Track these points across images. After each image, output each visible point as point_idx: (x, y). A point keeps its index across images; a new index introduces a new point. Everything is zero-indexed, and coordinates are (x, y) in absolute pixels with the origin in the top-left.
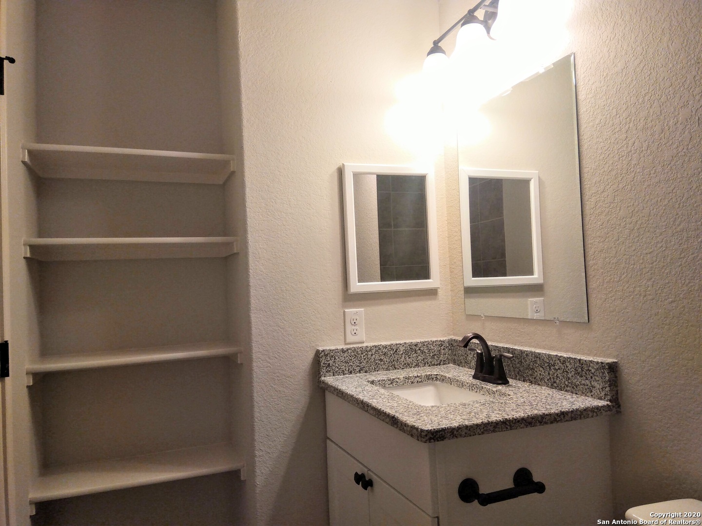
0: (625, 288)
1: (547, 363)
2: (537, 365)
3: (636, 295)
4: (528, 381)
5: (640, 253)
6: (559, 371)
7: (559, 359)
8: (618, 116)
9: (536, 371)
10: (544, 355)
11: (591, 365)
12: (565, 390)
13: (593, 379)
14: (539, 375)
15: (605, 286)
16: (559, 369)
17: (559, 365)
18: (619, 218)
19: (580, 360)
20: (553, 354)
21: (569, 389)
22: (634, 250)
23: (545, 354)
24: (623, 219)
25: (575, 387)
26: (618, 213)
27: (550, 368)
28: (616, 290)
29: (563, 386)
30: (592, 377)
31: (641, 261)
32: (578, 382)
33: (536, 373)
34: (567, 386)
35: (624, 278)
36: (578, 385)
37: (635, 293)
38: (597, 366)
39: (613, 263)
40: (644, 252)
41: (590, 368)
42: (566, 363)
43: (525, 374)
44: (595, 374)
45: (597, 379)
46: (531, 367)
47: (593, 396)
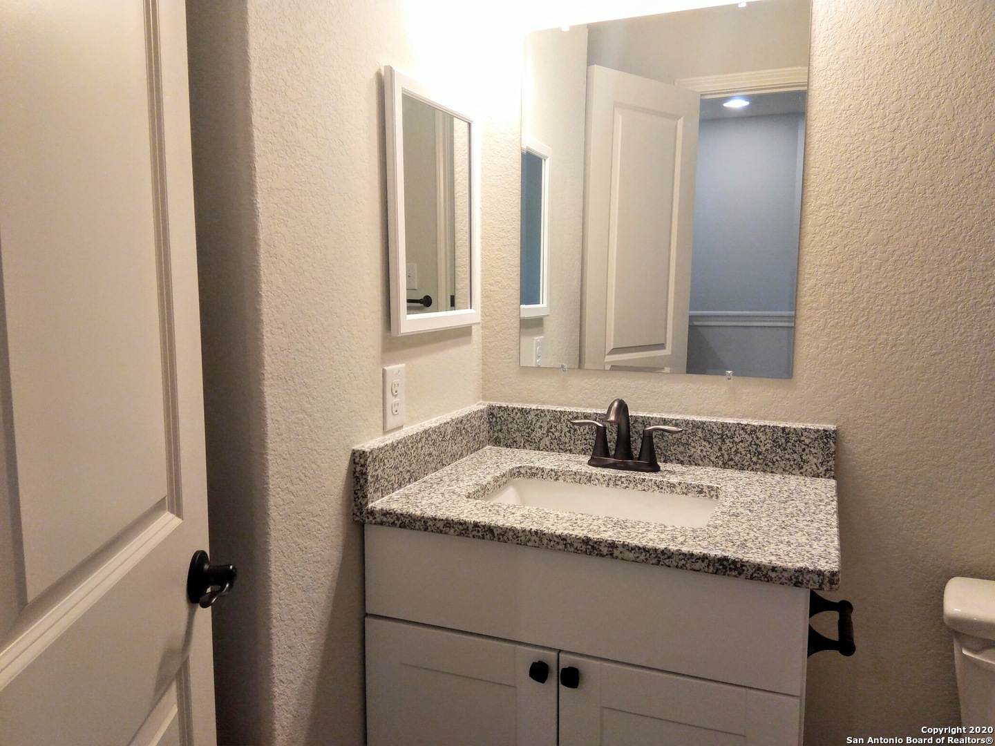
0: (864, 334)
1: (718, 434)
2: (697, 438)
3: (880, 344)
4: (674, 461)
5: (893, 292)
6: (741, 444)
7: (743, 429)
8: (882, 107)
9: (694, 447)
10: (713, 425)
11: (805, 434)
12: (750, 468)
13: (807, 451)
14: (699, 451)
15: (827, 331)
16: (742, 441)
17: (743, 436)
18: (865, 243)
19: (784, 429)
20: (731, 422)
21: (758, 466)
22: (884, 288)
23: (716, 423)
24: (872, 245)
25: (770, 464)
26: (865, 237)
27: (723, 441)
28: (846, 337)
29: (747, 464)
30: (804, 450)
31: (894, 302)
32: (777, 457)
33: (693, 450)
34: (755, 463)
35: (863, 322)
36: (777, 460)
37: (878, 342)
38: (816, 435)
39: (846, 302)
40: (902, 291)
41: (802, 438)
42: (758, 434)
43: (669, 452)
44: (811, 445)
45: (814, 451)
46: (685, 441)
47: (804, 474)
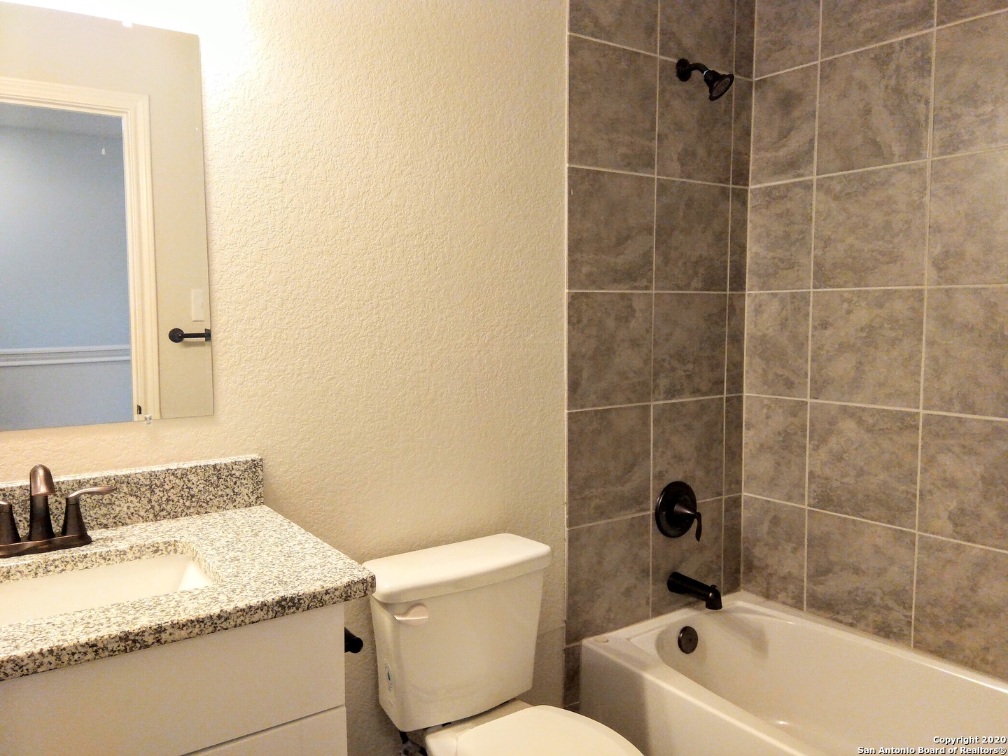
0: (274, 366)
1: (146, 486)
2: (122, 495)
3: (288, 374)
4: (96, 527)
5: (294, 327)
6: (172, 490)
7: (173, 474)
8: (270, 159)
9: (120, 506)
10: (139, 476)
11: (235, 467)
12: (184, 514)
13: (238, 483)
14: (125, 509)
15: (242, 365)
16: (173, 488)
17: (174, 482)
18: (268, 283)
19: (214, 467)
20: (160, 469)
21: (192, 510)
22: (287, 324)
23: (142, 474)
24: (274, 285)
25: (204, 504)
26: (267, 277)
27: (153, 491)
28: (259, 370)
29: (180, 510)
30: (235, 483)
31: (297, 336)
32: (211, 497)
33: (118, 509)
34: (189, 508)
35: (272, 355)
36: (211, 499)
37: (287, 372)
38: (246, 466)
39: (257, 337)
40: (301, 326)
41: (233, 472)
42: (189, 476)
43: (89, 518)
44: (242, 477)
45: (245, 482)
46: (108, 501)
47: (237, 507)
